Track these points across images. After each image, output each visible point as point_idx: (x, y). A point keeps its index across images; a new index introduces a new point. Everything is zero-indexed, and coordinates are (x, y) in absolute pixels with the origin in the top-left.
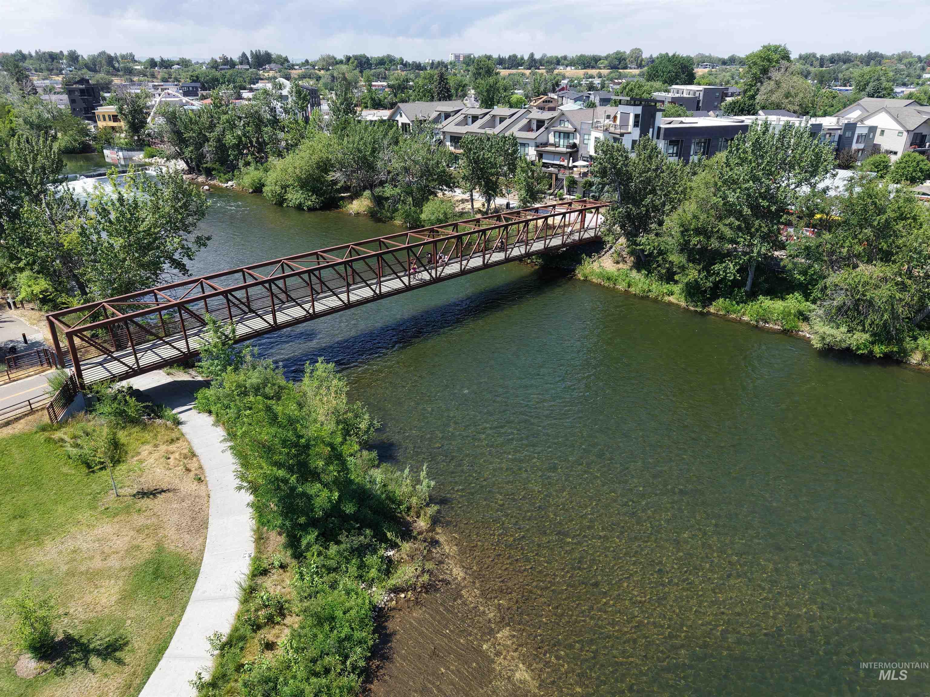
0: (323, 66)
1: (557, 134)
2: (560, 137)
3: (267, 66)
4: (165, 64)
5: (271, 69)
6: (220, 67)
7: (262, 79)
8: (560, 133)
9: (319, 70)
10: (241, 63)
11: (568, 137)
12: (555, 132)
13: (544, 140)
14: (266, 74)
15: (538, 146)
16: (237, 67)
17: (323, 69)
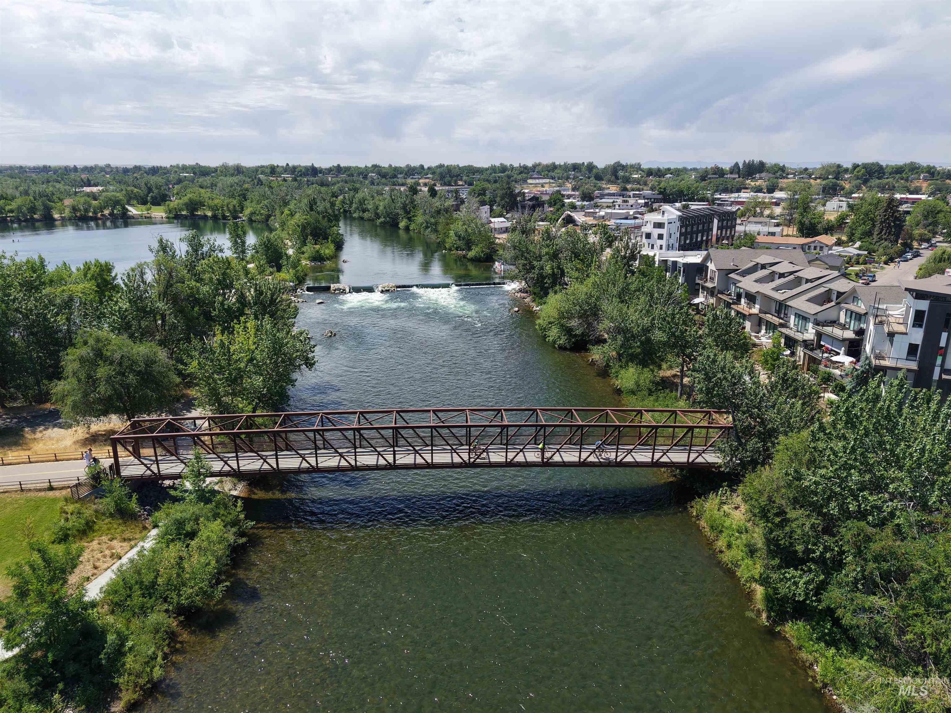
0: (821, 175)
1: (849, 313)
2: (851, 317)
3: (757, 175)
4: (659, 174)
5: (761, 178)
6: (709, 176)
7: (747, 188)
8: (852, 312)
9: (815, 179)
10: (731, 173)
11: (860, 320)
12: (847, 310)
13: (833, 317)
14: (753, 184)
15: (818, 324)
16: (726, 176)
17: (820, 178)
